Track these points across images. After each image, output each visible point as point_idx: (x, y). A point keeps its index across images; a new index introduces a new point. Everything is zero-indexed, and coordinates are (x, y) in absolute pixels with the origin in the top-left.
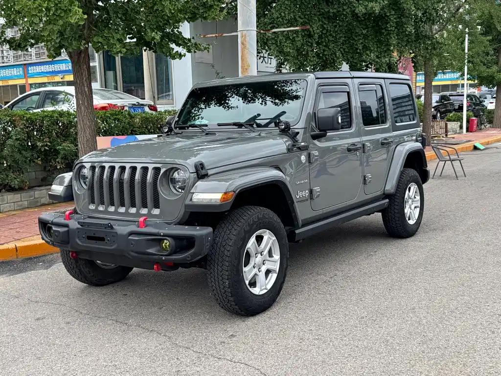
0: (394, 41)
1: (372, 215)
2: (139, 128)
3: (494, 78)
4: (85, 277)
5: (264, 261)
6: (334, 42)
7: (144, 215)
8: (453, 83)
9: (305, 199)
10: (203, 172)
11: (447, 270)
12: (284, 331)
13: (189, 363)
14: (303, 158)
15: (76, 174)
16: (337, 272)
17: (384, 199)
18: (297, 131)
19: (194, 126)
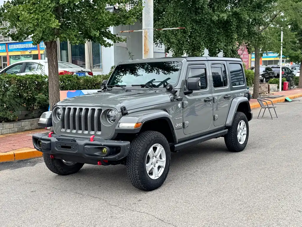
0: (236, 36)
1: (218, 138)
2: (83, 85)
3: (299, 57)
4: (57, 170)
5: (157, 161)
6: (200, 36)
7: (92, 135)
8: (275, 60)
9: (180, 128)
10: (125, 112)
11: (259, 169)
12: (167, 198)
13: (117, 213)
14: (179, 105)
15: (54, 112)
16: (198, 169)
17: (225, 129)
18: (176, 90)
19: (118, 86)
